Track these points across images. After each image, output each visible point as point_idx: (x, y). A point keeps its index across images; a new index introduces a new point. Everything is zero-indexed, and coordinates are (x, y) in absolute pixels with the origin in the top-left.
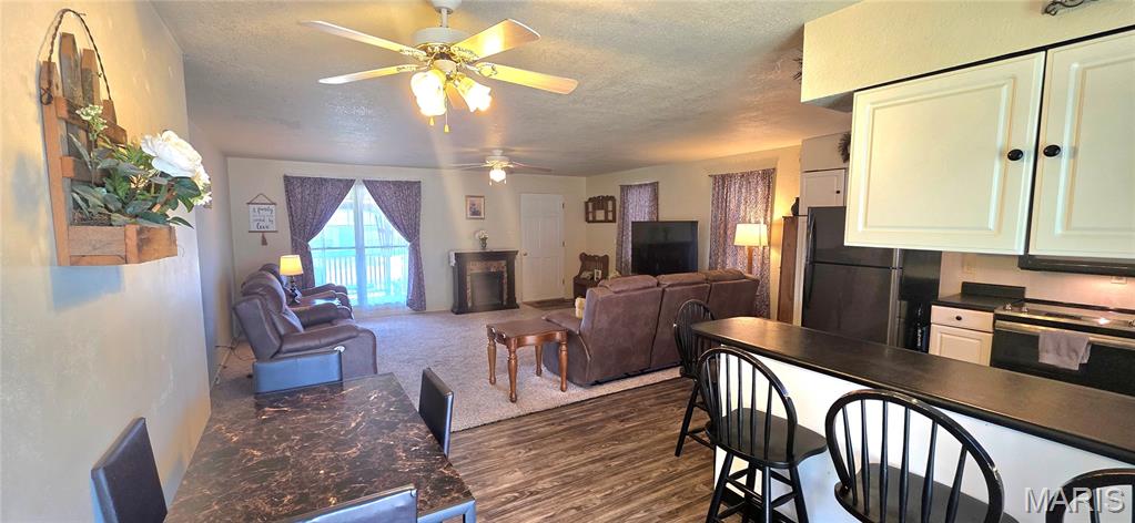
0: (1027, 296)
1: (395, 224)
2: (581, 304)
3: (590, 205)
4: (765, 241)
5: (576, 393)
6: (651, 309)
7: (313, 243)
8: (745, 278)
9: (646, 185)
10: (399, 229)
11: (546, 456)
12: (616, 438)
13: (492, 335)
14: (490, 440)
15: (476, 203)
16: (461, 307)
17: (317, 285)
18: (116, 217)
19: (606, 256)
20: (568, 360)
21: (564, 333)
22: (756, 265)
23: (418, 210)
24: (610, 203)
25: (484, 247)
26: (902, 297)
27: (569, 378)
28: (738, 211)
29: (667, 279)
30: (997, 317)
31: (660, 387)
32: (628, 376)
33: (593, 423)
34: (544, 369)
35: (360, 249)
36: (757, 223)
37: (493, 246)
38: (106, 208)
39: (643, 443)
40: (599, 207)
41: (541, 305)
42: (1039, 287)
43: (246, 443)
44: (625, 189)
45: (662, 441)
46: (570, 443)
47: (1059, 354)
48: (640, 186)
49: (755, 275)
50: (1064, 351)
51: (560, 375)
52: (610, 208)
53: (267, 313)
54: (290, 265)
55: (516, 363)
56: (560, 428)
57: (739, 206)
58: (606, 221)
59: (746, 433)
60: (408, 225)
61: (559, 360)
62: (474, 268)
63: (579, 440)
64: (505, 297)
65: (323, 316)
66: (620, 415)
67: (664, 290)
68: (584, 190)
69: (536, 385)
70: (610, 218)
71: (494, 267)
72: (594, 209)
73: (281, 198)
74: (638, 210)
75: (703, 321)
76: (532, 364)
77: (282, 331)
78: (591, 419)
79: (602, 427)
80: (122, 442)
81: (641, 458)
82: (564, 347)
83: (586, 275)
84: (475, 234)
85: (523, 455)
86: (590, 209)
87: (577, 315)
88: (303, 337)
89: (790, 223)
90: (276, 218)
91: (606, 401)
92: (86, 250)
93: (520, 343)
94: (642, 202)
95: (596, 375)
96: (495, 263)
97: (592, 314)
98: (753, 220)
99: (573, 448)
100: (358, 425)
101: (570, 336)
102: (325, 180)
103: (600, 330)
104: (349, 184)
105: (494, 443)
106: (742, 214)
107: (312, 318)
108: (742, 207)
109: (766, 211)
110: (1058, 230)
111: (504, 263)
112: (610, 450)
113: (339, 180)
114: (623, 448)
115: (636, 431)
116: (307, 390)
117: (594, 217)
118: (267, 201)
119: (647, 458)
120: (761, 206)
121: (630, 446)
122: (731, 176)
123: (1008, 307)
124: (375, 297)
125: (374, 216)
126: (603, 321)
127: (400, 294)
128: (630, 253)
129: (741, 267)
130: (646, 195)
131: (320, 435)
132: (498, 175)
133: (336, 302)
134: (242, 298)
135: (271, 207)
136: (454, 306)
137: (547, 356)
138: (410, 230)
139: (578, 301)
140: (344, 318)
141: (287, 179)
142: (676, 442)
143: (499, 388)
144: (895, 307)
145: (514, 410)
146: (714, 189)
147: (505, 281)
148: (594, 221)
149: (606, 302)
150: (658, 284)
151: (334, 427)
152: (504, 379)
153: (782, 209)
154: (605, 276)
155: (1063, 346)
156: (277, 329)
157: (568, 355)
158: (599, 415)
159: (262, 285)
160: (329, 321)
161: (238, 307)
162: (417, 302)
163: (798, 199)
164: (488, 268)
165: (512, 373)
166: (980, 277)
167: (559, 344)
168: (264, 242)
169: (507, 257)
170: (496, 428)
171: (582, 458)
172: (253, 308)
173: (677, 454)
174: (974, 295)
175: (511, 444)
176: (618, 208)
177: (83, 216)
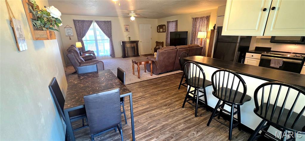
0: (271, 50)
1: (105, 33)
2: (156, 54)
3: (159, 27)
4: (206, 37)
5: (155, 76)
6: (174, 55)
7: (84, 39)
8: (199, 47)
9: (174, 21)
10: (106, 35)
11: (147, 90)
12: (164, 86)
13: (133, 62)
14: (134, 87)
15: (127, 27)
16: (125, 56)
17: (86, 51)
18: (43, 28)
19: (163, 42)
20: (153, 68)
21: (152, 62)
22: (203, 43)
23: (111, 29)
24: (164, 27)
25: (130, 40)
26: (238, 51)
27: (153, 73)
28: (199, 28)
29: (178, 47)
30: (262, 55)
31: (176, 75)
32: (168, 72)
33: (159, 83)
34: (147, 71)
35: (96, 40)
36: (204, 31)
37: (132, 39)
38: (41, 26)
39: (170, 87)
40: (161, 28)
41: (146, 55)
42: (275, 47)
43: (79, 83)
44: (168, 22)
45: (175, 87)
46: (153, 87)
47: (275, 64)
48: (173, 21)
49: (202, 46)
50: (276, 63)
51: (151, 72)
52: (164, 28)
53: (75, 56)
54: (78, 45)
55: (139, 69)
56: (150, 84)
57: (199, 27)
58: (163, 32)
59: (194, 82)
60: (109, 34)
61: (150, 68)
62: (128, 45)
63: (155, 86)
64: (136, 53)
65: (89, 58)
66: (165, 81)
67: (177, 50)
68: (157, 23)
69: (145, 75)
70: (164, 31)
71: (133, 45)
72: (160, 29)
73: (73, 26)
74: (172, 29)
75: (187, 57)
76: (143, 70)
77: (80, 62)
78: (158, 82)
79: (161, 84)
80: (52, 82)
81: (170, 90)
82: (152, 65)
83: (157, 47)
84: (127, 36)
85: (142, 90)
86: (159, 29)
87: (155, 57)
88: (85, 63)
89: (213, 31)
90: (73, 32)
91: (162, 78)
92: (39, 36)
93: (140, 64)
94: (173, 26)
95: (160, 72)
96: (133, 44)
97: (158, 56)
98: (203, 31)
99: (154, 88)
100: (103, 80)
101: (153, 62)
102: (85, 21)
103: (161, 60)
104: (91, 22)
105: (135, 87)
106: (200, 29)
107: (86, 59)
108: (200, 27)
109: (207, 28)
110: (271, 29)
111: (135, 44)
112: (163, 88)
113: (88, 21)
114: (166, 88)
115: (169, 84)
116: (89, 73)
117: (160, 31)
118: (70, 27)
119: (172, 90)
120: (205, 27)
121: (167, 87)
122: (197, 18)
123: (265, 53)
124: (101, 54)
125: (99, 31)
126: (162, 58)
127: (108, 53)
128: (169, 41)
129: (199, 44)
130: (174, 24)
131: (95, 82)
132: (133, 18)
133: (92, 55)
134: (68, 53)
135: (71, 29)
136: (122, 56)
137: (147, 68)
138: (109, 35)
139: (155, 53)
140: (94, 59)
141: (74, 21)
142: (179, 86)
143: (135, 75)
144: (237, 53)
145: (139, 80)
146: (193, 22)
147: (136, 49)
148: (160, 32)
149: (162, 53)
150: (176, 48)
151: (98, 80)
152: (136, 73)
153: (211, 27)
154: (163, 47)
155: (277, 62)
156: (78, 61)
157: (153, 67)
158: (160, 81)
159: (73, 50)
160: (91, 59)
161: (68, 55)
162: (113, 55)
163: (215, 25)
164: (131, 46)
165: (139, 71)
166: (260, 45)
167: (150, 64)
168: (70, 39)
169: (136, 42)
170: (135, 84)
171: (156, 90)
172: (72, 55)
173: (179, 89)
174: (258, 50)
175: (139, 87)
176: (166, 28)
177: (36, 28)
